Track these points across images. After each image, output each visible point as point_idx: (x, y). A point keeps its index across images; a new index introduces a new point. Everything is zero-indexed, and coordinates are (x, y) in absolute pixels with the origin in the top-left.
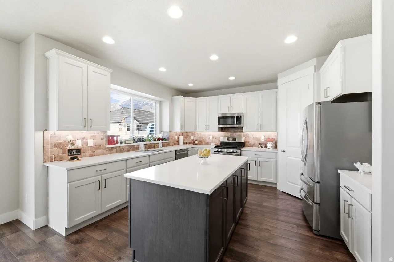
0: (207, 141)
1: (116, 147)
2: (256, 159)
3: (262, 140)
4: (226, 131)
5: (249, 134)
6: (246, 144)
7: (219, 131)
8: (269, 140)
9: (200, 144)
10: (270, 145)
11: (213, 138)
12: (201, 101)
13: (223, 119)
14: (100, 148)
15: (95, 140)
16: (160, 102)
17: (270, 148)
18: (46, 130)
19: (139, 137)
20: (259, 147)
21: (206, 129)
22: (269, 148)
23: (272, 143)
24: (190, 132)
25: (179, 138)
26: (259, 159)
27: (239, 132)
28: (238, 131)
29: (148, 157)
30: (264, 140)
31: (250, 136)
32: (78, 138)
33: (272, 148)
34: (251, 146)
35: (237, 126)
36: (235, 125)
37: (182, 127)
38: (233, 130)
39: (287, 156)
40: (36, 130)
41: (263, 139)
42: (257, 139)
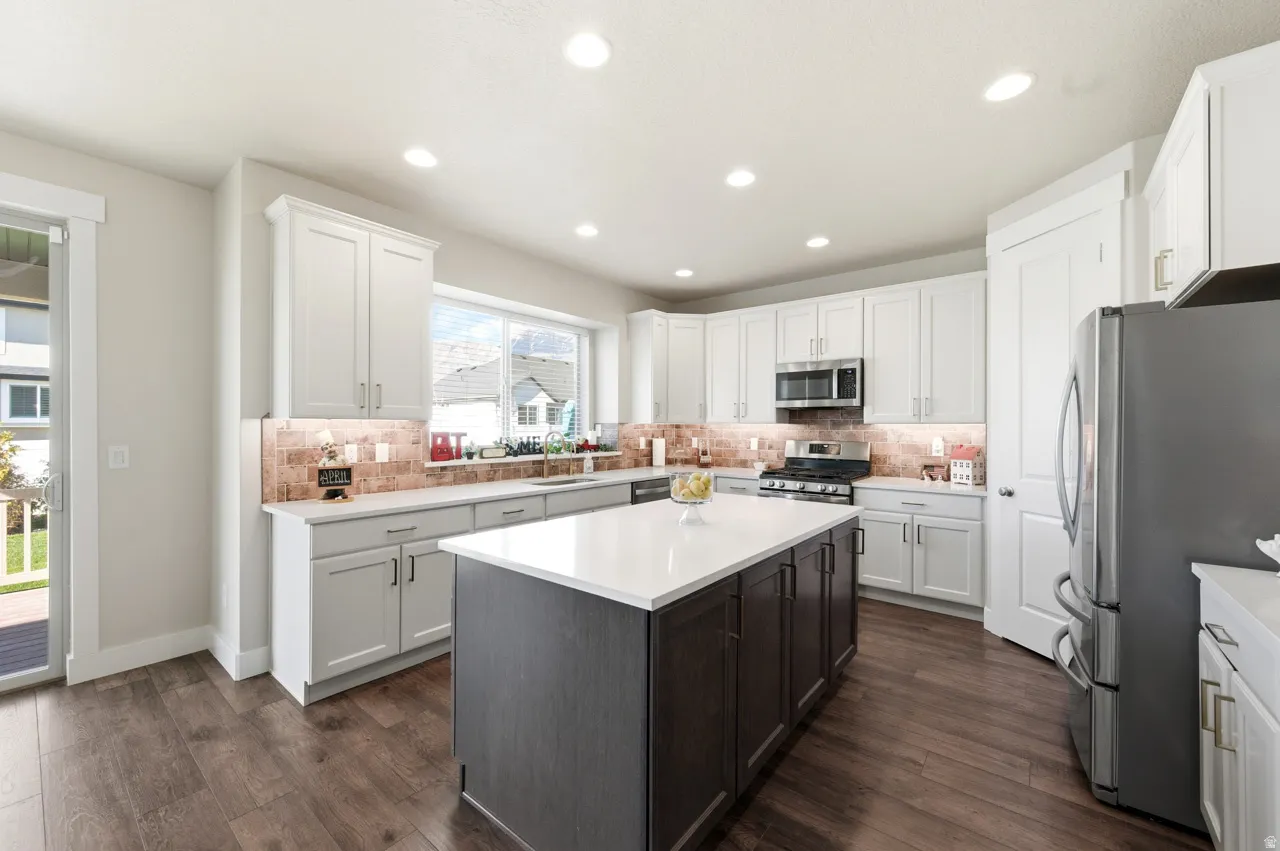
0: (741, 456)
1: (454, 468)
2: (906, 518)
3: (934, 454)
4: (805, 423)
5: (885, 433)
6: (874, 468)
7: (780, 420)
8: (959, 451)
9: (720, 465)
10: (962, 470)
11: (761, 445)
12: (722, 325)
13: (792, 380)
14: (409, 469)
15: (394, 446)
16: (593, 334)
17: (964, 481)
18: (267, 416)
19: (525, 440)
20: (923, 479)
21: (737, 416)
22: (958, 480)
23: (970, 462)
24: (687, 426)
25: (650, 444)
26: (919, 520)
27: (851, 427)
28: (846, 423)
29: (541, 499)
30: (941, 454)
31: (891, 438)
32: (350, 439)
33: (970, 482)
34: (893, 473)
35: (842, 403)
36: (834, 401)
37: (658, 408)
38: (829, 419)
39: (1022, 512)
40: (245, 415)
41: (937, 450)
42: (914, 449)
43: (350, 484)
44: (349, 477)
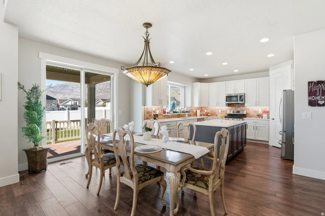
0: (216, 114)
1: (166, 115)
2: (254, 125)
3: (259, 113)
4: (232, 106)
6: (247, 116)
7: (226, 106)
8: (265, 112)
9: (212, 116)
10: (265, 116)
11: (221, 111)
12: (213, 86)
13: (229, 98)
14: (162, 115)
15: (159, 111)
16: (184, 87)
18: (145, 105)
20: (257, 118)
21: (217, 105)
22: (264, 118)
23: (267, 114)
24: (204, 107)
25: (196, 111)
26: (256, 125)
27: (242, 107)
31: (250, 109)
33: (266, 118)
34: (251, 117)
35: (241, 102)
36: (239, 102)
37: (200, 102)
38: (237, 105)
39: (276, 122)
40: (142, 105)
41: (260, 112)
42: (255, 112)
44: (157, 116)
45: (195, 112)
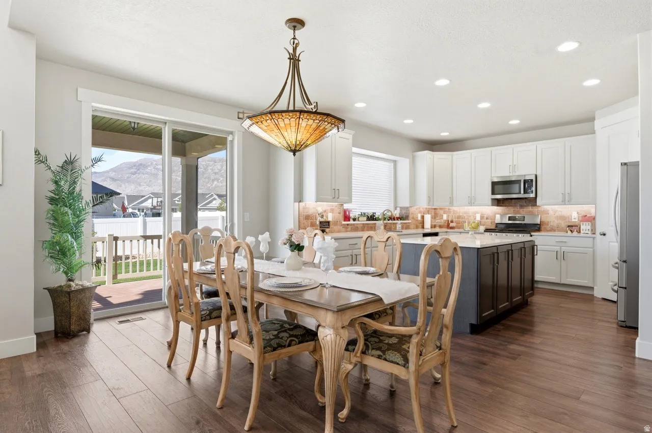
1: (350, 225)
2: (557, 248)
3: (573, 220)
4: (506, 206)
5: (548, 211)
6: (543, 228)
7: (493, 205)
8: (586, 219)
9: (458, 228)
10: (586, 227)
11: (482, 217)
12: (461, 157)
13: (500, 186)
14: (339, 224)
15: (333, 214)
16: (395, 163)
17: (587, 232)
18: (300, 201)
20: (567, 232)
21: (470, 203)
22: (584, 232)
23: (590, 223)
24: (441, 209)
25: (423, 217)
26: (564, 249)
27: (530, 208)
28: (528, 206)
30: (577, 220)
31: (551, 212)
33: (590, 232)
34: (552, 230)
35: (526, 196)
36: (522, 195)
37: (430, 199)
38: (519, 204)
39: (609, 242)
40: (294, 202)
41: (575, 218)
42: (563, 218)
43: (329, 228)
44: (329, 225)
45: (419, 218)
